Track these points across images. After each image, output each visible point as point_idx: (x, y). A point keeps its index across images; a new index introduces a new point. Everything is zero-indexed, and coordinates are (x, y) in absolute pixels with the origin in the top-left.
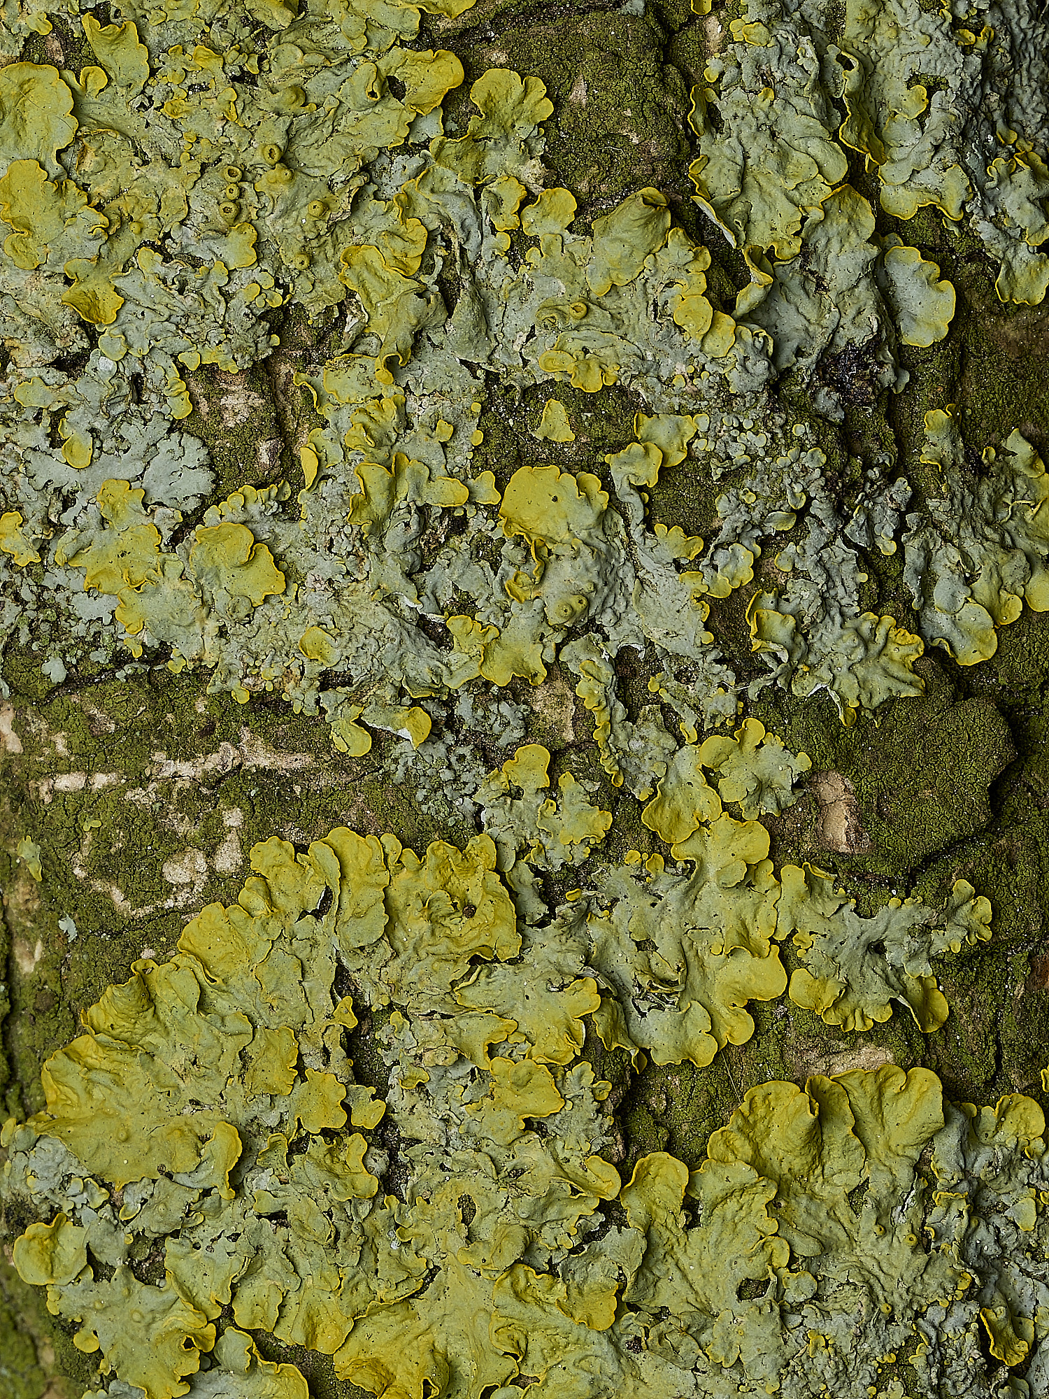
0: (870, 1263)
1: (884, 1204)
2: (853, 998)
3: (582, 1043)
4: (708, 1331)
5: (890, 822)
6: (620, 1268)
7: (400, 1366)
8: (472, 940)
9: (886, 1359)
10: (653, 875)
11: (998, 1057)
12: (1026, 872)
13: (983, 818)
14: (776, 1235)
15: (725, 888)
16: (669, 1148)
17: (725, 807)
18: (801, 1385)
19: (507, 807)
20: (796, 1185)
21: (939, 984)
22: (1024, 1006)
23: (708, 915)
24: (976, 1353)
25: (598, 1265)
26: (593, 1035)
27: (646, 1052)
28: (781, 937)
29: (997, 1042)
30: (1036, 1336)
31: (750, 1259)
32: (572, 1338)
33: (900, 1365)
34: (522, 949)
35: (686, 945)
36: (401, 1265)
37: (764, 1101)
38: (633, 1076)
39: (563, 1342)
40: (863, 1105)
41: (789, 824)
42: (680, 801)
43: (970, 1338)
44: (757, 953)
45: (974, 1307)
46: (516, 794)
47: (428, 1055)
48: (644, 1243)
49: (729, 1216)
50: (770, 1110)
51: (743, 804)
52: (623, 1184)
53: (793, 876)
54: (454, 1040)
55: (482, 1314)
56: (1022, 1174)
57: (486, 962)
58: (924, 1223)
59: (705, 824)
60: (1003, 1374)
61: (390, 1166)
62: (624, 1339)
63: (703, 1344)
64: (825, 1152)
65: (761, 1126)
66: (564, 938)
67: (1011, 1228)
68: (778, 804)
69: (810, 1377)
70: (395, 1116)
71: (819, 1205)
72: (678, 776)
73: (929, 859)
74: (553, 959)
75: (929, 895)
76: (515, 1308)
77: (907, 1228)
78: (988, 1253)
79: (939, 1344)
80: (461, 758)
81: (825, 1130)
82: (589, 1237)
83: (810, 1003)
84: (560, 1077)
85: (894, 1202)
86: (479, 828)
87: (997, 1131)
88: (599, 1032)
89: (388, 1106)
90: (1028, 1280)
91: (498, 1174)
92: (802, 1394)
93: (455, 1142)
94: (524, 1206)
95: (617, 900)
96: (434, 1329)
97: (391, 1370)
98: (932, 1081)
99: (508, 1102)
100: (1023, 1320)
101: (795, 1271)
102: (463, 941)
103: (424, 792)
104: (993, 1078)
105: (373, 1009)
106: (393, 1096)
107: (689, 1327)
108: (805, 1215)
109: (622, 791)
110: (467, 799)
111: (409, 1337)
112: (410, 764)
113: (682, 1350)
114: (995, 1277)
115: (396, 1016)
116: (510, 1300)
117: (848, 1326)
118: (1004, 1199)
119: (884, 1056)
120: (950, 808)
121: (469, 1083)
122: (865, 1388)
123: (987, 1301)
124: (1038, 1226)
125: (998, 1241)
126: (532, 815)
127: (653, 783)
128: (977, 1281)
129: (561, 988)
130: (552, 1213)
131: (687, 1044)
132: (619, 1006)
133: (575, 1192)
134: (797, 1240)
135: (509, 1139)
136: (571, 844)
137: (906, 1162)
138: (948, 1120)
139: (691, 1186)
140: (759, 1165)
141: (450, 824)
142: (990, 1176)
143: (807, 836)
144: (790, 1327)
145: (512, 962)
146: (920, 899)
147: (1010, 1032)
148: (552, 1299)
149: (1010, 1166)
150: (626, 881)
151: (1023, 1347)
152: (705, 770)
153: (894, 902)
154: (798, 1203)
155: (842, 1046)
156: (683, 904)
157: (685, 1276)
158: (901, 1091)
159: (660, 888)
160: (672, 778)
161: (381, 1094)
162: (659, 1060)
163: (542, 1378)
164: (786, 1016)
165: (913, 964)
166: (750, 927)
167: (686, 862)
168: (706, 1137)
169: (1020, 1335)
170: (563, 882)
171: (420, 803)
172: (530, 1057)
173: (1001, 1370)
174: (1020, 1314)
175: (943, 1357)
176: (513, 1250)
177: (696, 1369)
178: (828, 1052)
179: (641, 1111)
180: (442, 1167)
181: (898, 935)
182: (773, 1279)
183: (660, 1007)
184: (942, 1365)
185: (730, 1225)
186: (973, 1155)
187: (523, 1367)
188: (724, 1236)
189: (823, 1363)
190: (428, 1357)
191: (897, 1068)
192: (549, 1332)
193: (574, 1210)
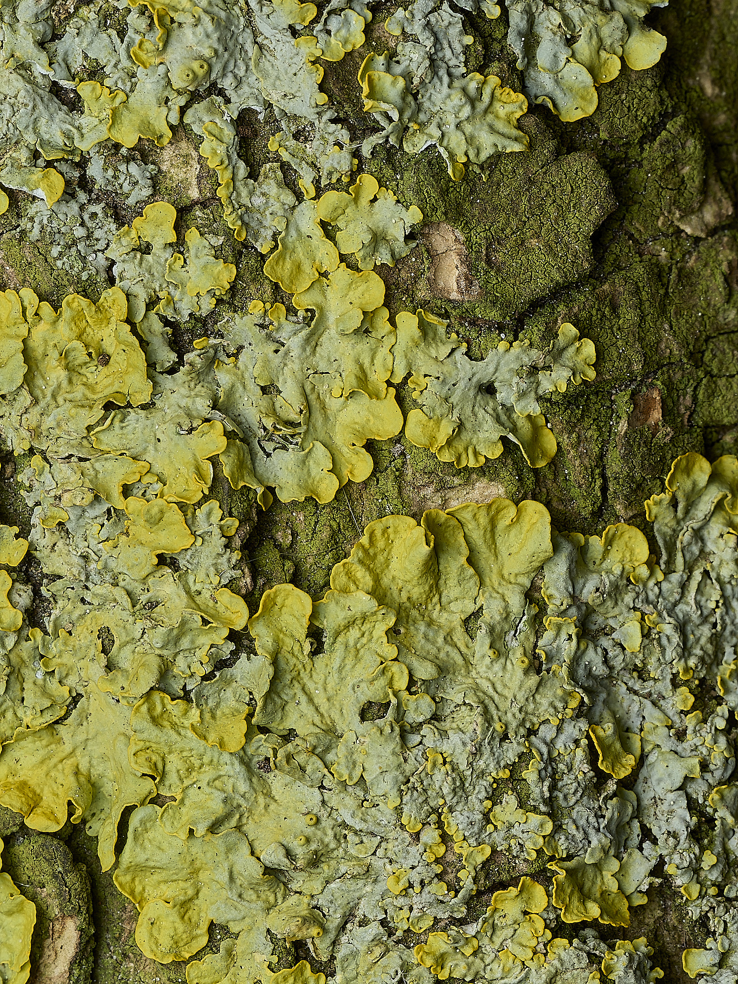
0: (485, 685)
1: (498, 629)
2: (466, 436)
3: (210, 482)
4: (334, 751)
5: (499, 270)
6: (251, 693)
7: (46, 788)
8: (106, 387)
9: (501, 774)
10: (276, 324)
11: (604, 489)
12: (628, 316)
13: (586, 265)
14: (396, 659)
15: (343, 334)
16: (296, 579)
17: (343, 258)
18: (420, 800)
19: (137, 261)
20: (414, 613)
21: (547, 422)
22: (628, 442)
23: (329, 360)
24: (586, 768)
25: (229, 691)
26: (220, 475)
27: (271, 490)
28: (397, 380)
29: (603, 476)
30: (643, 750)
31: (371, 682)
32: (206, 760)
33: (514, 779)
34: (153, 395)
35: (308, 388)
36: (45, 692)
37: (383, 534)
38: (260, 512)
39: (197, 763)
40: (477, 536)
41: (403, 274)
42: (300, 254)
43: (580, 753)
44: (375, 395)
45: (583, 725)
46: (146, 249)
47: (66, 496)
48: (271, 670)
49: (351, 643)
50: (389, 543)
51: (359, 256)
52: (251, 615)
53: (408, 321)
54: (91, 481)
55: (122, 738)
56: (628, 598)
57: (120, 407)
58: (536, 646)
59: (325, 275)
60: (611, 787)
61: (34, 601)
62: (256, 759)
63: (328, 763)
64: (442, 582)
65: (381, 558)
66: (192, 384)
67: (618, 650)
68: (393, 255)
69: (429, 793)
70: (37, 554)
71: (437, 632)
72: (298, 230)
73: (536, 305)
74: (183, 404)
75: (536, 338)
76: (152, 732)
77: (520, 651)
78: (597, 673)
79: (551, 760)
80: (94, 215)
81: (442, 561)
82: (221, 664)
83: (424, 441)
84: (190, 515)
85: (506, 627)
86: (111, 281)
87: (604, 558)
88: (226, 472)
89: (31, 545)
90: (635, 698)
91: (134, 606)
92: (422, 808)
93: (95, 578)
94: (157, 637)
95: (242, 347)
96: (78, 752)
97: (38, 791)
98: (542, 515)
99: (143, 539)
100: (630, 735)
101: (414, 693)
102: (99, 388)
103: (59, 248)
104: (600, 508)
105: (16, 454)
106: (35, 534)
107: (315, 748)
108: (423, 641)
109: (245, 244)
110: (100, 254)
111: (55, 760)
112: (45, 222)
113: (309, 769)
114: (603, 696)
115: (37, 459)
116: (147, 725)
117: (464, 744)
118: (611, 622)
119: (497, 490)
120: (555, 255)
121: (106, 522)
122: (481, 802)
123: (597, 718)
124: (643, 647)
125: (606, 662)
126: (160, 269)
127: (274, 238)
128: (586, 700)
129: (191, 430)
130: (185, 643)
131: (310, 481)
132: (245, 447)
133: (205, 622)
134: (416, 663)
135: (144, 574)
136: (198, 294)
137: (518, 589)
138: (556, 548)
139: (314, 615)
140: (379, 594)
141: (84, 278)
142: (598, 601)
143: (422, 284)
144: (410, 745)
145: (144, 407)
146: (527, 342)
147: (615, 464)
148: (187, 723)
149: (615, 592)
150: (250, 329)
151: (630, 761)
152: (324, 225)
153: (502, 346)
154: (417, 629)
155: (457, 481)
156: (304, 350)
157: (311, 700)
158: (513, 523)
159: (283, 336)
160: (293, 232)
161: (23, 533)
162: (285, 497)
163: (178, 798)
164: (403, 454)
165: (522, 403)
166: (368, 371)
167: (307, 310)
168: (330, 569)
169: (627, 748)
170: (192, 331)
171: (55, 259)
172: (162, 497)
173: (610, 782)
174: (628, 730)
175: (555, 771)
176: (148, 679)
177: (322, 787)
178: (443, 487)
179: (268, 545)
180: (83, 601)
181: (507, 376)
182: (394, 701)
183: (284, 448)
184: (554, 779)
185: (353, 651)
186: (581, 581)
187: (161, 787)
188: (347, 661)
189: (441, 781)
190: (72, 779)
191: (508, 502)
192: (185, 754)
193: (205, 641)
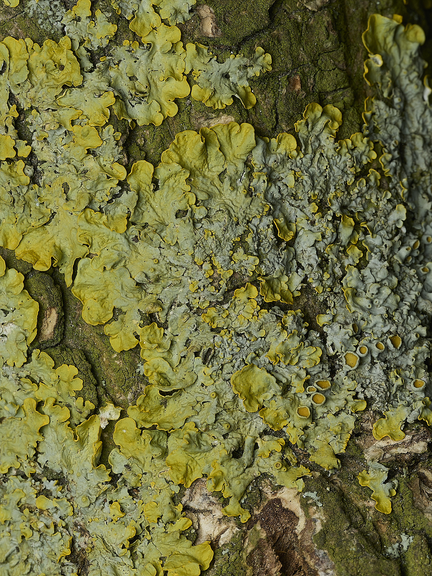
0: (228, 202)
1: (233, 178)
2: (217, 96)
3: (109, 117)
4: (164, 231)
5: (229, 25)
6: (128, 209)
7: (42, 253)
8: (63, 79)
9: (236, 239)
10: (135, 50)
11: (277, 118)
12: (285, 44)
13: (266, 22)
14: (190, 191)
15: (164, 53)
16: (146, 159)
17: (162, 21)
18: (202, 251)
19: (75, 25)
20: (197, 172)
21: (252, 90)
22: (286, 97)
23: (158, 65)
24: (273, 237)
25: (119, 208)
26: (113, 114)
27: (135, 121)
28: (187, 73)
29: (276, 113)
30: (297, 230)
31: (180, 201)
32: (110, 237)
33: (242, 242)
34: (83, 82)
35: (149, 78)
36: (41, 212)
37: (183, 138)
38: (130, 131)
39: (106, 239)
40: (223, 139)
41: (188, 27)
42: (144, 20)
43: (270, 230)
44: (177, 79)
45: (271, 218)
46: (78, 19)
47: (47, 126)
48: (137, 197)
49: (171, 185)
50: (186, 142)
51: (169, 19)
52: (127, 175)
53: (191, 47)
54: (57, 119)
55: (74, 229)
56: (288, 165)
57: (69, 87)
58: (249, 186)
59: (155, 29)
60: (284, 245)
61: (34, 173)
62: (131, 237)
63: (163, 237)
64: (208, 159)
65: (182, 149)
66: (100, 77)
67: (285, 187)
68: (184, 19)
69: (206, 248)
70: (35, 152)
71: (207, 180)
72: (143, 10)
73: (245, 40)
74: (96, 85)
75: (246, 53)
76: (86, 226)
77: (243, 187)
78: (276, 197)
79: (257, 233)
80: (56, 6)
81: (208, 150)
82: (115, 196)
83: (200, 98)
84: (100, 132)
85: (237, 177)
86: (64, 34)
87: (277, 148)
88: (115, 112)
89: (32, 148)
90: (293, 208)
91: (77, 172)
92: (203, 255)
93: (60, 161)
94: (88, 184)
95: (121, 61)
96: (55, 237)
97: (38, 254)
98: (251, 129)
99: (80, 143)
100: (291, 224)
101: (198, 206)
102: (60, 80)
103: (41, 20)
104: (275, 127)
105: (25, 109)
106: (34, 144)
107: (156, 230)
108: (201, 184)
109: (121, 16)
110: (58, 22)
111: (45, 241)
112: (35, 9)
113: (154, 239)
114: (279, 207)
115: (34, 112)
116: (84, 223)
117: (220, 227)
118: (281, 175)
119: (231, 119)
120: (253, 18)
121: (64, 137)
122: (228, 251)
123: (277, 216)
124: (295, 186)
125: (280, 192)
126: (84, 28)
127: (133, 12)
128: (272, 208)
129: (100, 96)
130: (100, 187)
131: (151, 117)
132: (123, 103)
133: (108, 177)
134: (198, 193)
135: (82, 158)
136: (101, 38)
137: (241, 161)
138: (257, 143)
139: (155, 173)
140: (182, 164)
141: (52, 33)
142: (276, 166)
143: (196, 32)
144: (197, 228)
145: (80, 87)
146: (242, 55)
147: (281, 108)
148: (101, 222)
149: (283, 162)
150: (124, 52)
151: (292, 234)
152: (154, 6)
153: (232, 56)
154: (199, 179)
155: (214, 115)
156: (147, 61)
157: (154, 210)
158: (238, 133)
159: (138, 55)
160: (141, 10)
161: (29, 143)
162: (140, 124)
163: (98, 254)
164: (190, 104)
165: (241, 81)
166: (174, 69)
167: (148, 44)
168: (161, 155)
169: (290, 229)
170: (98, 54)
171: (40, 25)
172: (88, 124)
173: (283, 243)
174: (290, 222)
175: (259, 238)
176: (84, 203)
177: (160, 247)
178: (208, 118)
179: (134, 145)
180: (55, 172)
181: (234, 70)
182: (190, 209)
183: (140, 103)
184: (259, 242)
185: (172, 189)
186: (268, 158)
187: (91, 250)
188: (169, 193)
189: (211, 242)
190: (53, 248)
191: (236, 123)
192: (101, 235)
193: (108, 185)
